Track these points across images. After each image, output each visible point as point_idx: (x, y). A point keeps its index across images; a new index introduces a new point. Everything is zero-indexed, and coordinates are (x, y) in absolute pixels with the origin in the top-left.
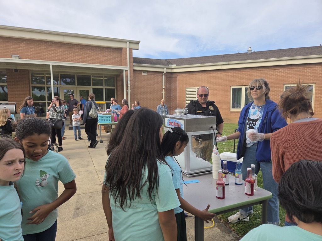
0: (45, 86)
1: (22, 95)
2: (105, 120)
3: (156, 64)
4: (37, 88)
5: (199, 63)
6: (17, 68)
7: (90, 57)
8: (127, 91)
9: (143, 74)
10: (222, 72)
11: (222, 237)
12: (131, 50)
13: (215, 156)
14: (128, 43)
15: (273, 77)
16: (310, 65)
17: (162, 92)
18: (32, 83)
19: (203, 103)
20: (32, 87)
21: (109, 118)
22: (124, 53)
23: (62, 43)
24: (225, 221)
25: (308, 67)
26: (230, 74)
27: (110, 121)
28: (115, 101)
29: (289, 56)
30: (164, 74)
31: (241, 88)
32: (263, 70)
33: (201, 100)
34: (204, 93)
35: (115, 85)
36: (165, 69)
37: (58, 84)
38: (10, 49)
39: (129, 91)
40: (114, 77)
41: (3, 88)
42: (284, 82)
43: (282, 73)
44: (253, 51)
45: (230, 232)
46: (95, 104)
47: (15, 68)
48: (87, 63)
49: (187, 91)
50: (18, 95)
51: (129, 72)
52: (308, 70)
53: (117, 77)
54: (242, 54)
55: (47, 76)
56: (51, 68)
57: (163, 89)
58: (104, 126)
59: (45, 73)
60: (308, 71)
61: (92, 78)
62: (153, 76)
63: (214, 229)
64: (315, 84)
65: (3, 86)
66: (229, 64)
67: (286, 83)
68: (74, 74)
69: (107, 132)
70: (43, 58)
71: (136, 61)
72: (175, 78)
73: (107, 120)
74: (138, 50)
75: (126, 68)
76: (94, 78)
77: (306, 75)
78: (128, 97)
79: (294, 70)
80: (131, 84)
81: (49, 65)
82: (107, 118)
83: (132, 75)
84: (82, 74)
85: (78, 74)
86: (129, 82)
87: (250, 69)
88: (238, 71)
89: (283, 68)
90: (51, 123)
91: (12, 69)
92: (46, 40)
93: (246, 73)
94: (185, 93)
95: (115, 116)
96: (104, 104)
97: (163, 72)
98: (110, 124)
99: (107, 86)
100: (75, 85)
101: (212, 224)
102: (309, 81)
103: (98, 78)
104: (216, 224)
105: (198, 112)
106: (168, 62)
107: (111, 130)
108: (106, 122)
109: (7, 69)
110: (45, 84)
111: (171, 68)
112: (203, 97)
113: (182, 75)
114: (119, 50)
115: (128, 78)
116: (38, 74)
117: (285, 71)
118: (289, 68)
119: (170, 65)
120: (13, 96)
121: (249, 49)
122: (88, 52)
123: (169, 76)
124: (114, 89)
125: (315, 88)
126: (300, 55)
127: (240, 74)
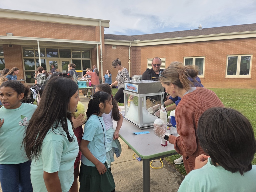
0: (35, 58)
1: (16, 65)
2: (82, 85)
3: (124, 40)
4: (29, 60)
5: (159, 39)
6: (12, 44)
7: (69, 34)
8: (100, 62)
9: (112, 48)
10: (177, 46)
11: (168, 175)
12: (103, 28)
13: (162, 113)
14: (100, 22)
15: (218, 49)
16: (246, 39)
17: (128, 63)
18: (24, 56)
19: (157, 71)
20: (24, 59)
21: (85, 84)
22: (97, 30)
23: (47, 22)
24: (172, 164)
25: (247, 41)
26: (183, 47)
27: (86, 86)
28: (91, 70)
29: (232, 32)
30: (130, 48)
31: (192, 59)
32: (211, 43)
33: (155, 69)
34: (157, 64)
35: (91, 57)
36: (131, 43)
37: (44, 57)
38: (5, 28)
39: (102, 62)
40: (89, 51)
41: (2, 60)
42: (227, 53)
43: (226, 45)
44: (203, 28)
45: (175, 171)
46: (75, 72)
47: (10, 44)
48: (67, 39)
49: (149, 61)
50: (13, 65)
51: (101, 46)
52: (251, 43)
53: (91, 50)
54: (193, 31)
55: (35, 50)
56: (38, 43)
57: (129, 60)
58: (81, 90)
59: (34, 47)
60: (247, 44)
61: (71, 51)
62: (121, 49)
63: (163, 170)
64: (252, 55)
65: (1, 58)
66: (182, 39)
67: (229, 54)
68: (57, 48)
69: (84, 95)
70: (32, 35)
71: (107, 37)
72: (139, 51)
73: (83, 85)
74: (108, 27)
75: (99, 43)
76: (73, 51)
77: (245, 48)
78: (101, 66)
79: (236, 44)
80: (104, 56)
81: (36, 41)
82: (83, 84)
83: (104, 49)
84: (63, 49)
85: (60, 48)
86: (101, 55)
87: (200, 43)
88: (190, 45)
89: (226, 42)
90: (38, 88)
91: (7, 45)
92: (34, 20)
93: (196, 46)
94: (147, 63)
95: (89, 82)
96: (81, 72)
97: (129, 46)
98: (86, 88)
99: (85, 58)
100: (58, 57)
101: (162, 165)
102: (248, 52)
103: (76, 51)
104: (165, 165)
105: (152, 78)
106: (133, 38)
107: (87, 93)
108: (82, 86)
109: (3, 45)
110: (34, 57)
111: (136, 42)
112: (156, 66)
113: (144, 48)
114: (93, 28)
115: (100, 51)
116: (28, 48)
117: (228, 44)
118: (231, 42)
119: (135, 40)
120: (9, 66)
121: (200, 26)
122: (68, 30)
123: (134, 49)
124: (90, 60)
125: (252, 59)
126: (241, 31)
127: (191, 47)
